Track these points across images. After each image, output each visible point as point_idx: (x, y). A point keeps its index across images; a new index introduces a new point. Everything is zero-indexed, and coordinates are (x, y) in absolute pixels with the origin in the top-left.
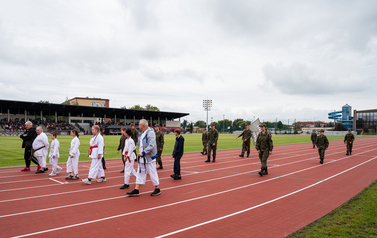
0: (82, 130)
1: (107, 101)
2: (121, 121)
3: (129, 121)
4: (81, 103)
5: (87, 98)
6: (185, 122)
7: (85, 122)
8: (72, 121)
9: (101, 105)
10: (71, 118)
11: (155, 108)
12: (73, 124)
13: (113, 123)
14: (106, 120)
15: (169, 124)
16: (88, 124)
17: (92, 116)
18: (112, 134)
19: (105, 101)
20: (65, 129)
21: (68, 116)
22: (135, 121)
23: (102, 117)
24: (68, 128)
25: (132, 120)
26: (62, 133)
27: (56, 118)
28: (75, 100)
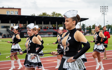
1: (20, 9)
5: (3, 8)
6: (84, 25)
7: (3, 27)
9: (14, 13)
11: (59, 14)
14: (20, 26)
16: (5, 29)
17: (8, 23)
18: (26, 37)
19: (17, 10)
22: (43, 26)
23: (16, 23)
25: (41, 25)
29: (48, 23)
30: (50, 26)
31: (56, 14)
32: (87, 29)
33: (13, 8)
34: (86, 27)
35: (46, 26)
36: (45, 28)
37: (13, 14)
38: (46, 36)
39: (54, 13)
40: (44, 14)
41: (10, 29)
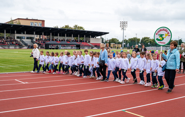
0: (26, 45)
1: (43, 21)
2: (55, 38)
3: (61, 38)
4: (23, 23)
5: (27, 19)
6: (103, 39)
7: (28, 38)
8: (18, 38)
10: (16, 35)
11: (81, 28)
12: (19, 40)
13: (49, 40)
14: (44, 37)
15: (93, 41)
16: (30, 40)
17: (33, 34)
18: (50, 49)
19: (41, 22)
20: (13, 44)
21: (14, 33)
22: (66, 38)
23: (40, 34)
24: (14, 43)
25: (64, 38)
26: (11, 47)
27: (5, 35)
28: (18, 21)
29: (71, 36)
30: (73, 38)
31: (78, 28)
32: (106, 42)
33: (37, 20)
34: (104, 41)
35: (69, 38)
36: (68, 41)
37: (37, 25)
38: (69, 48)
39: (76, 26)
40: (66, 26)
41: (35, 40)
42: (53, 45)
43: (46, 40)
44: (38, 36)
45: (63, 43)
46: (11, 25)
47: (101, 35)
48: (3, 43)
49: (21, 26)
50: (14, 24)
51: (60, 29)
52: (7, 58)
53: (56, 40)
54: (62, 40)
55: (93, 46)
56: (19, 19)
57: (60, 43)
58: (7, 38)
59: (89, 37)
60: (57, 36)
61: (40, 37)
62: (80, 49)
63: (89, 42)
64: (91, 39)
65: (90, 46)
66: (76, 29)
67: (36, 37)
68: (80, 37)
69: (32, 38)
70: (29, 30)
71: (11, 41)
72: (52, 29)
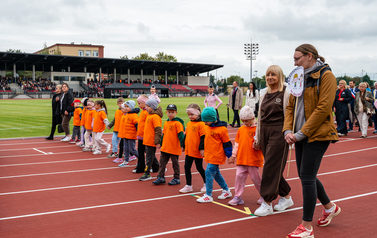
1: (101, 48)
2: (123, 77)
3: (134, 78)
4: (66, 53)
5: (72, 45)
6: (212, 78)
7: (73, 79)
8: (56, 78)
9: (92, 54)
10: (54, 74)
11: (171, 57)
12: (57, 82)
13: (112, 81)
14: (102, 77)
15: (193, 81)
16: (77, 83)
17: (82, 71)
18: (114, 97)
19: (98, 49)
20: (47, 90)
21: (50, 71)
22: (143, 78)
23: (96, 72)
24: (50, 88)
25: (138, 77)
26: (43, 96)
27: (34, 74)
28: (56, 48)
29: (152, 74)
30: (155, 78)
31: (166, 57)
32: (219, 83)
33: (90, 46)
34: (215, 82)
35: (148, 77)
36: (145, 82)
37: (90, 56)
39: (161, 55)
40: (143, 56)
41: (86, 82)
42: (118, 90)
43: (105, 81)
44: (92, 74)
45: (137, 86)
46: (44, 56)
47: (208, 70)
48: (30, 89)
49: (62, 57)
50: (51, 54)
51: (131, 61)
52: (31, 114)
53: (124, 81)
54: (135, 82)
55: (194, 92)
56: (58, 45)
57: (131, 86)
58: (38, 80)
59: (186, 75)
60: (126, 73)
61: (95, 76)
62: (168, 97)
63: (186, 84)
64: (189, 77)
65: (187, 90)
66: (162, 61)
67: (89, 76)
68: (168, 75)
69: (80, 79)
70: (76, 64)
71: (44, 85)
72: (117, 61)
